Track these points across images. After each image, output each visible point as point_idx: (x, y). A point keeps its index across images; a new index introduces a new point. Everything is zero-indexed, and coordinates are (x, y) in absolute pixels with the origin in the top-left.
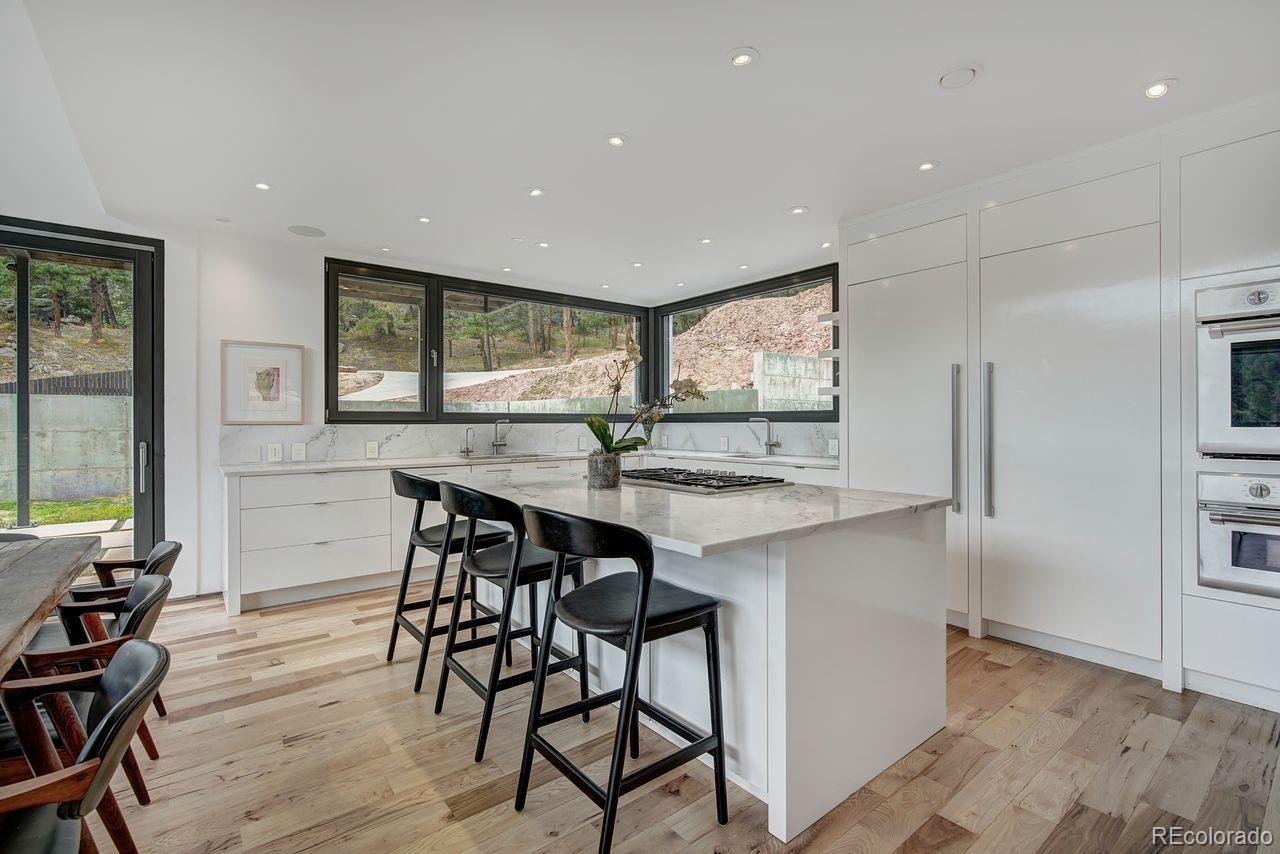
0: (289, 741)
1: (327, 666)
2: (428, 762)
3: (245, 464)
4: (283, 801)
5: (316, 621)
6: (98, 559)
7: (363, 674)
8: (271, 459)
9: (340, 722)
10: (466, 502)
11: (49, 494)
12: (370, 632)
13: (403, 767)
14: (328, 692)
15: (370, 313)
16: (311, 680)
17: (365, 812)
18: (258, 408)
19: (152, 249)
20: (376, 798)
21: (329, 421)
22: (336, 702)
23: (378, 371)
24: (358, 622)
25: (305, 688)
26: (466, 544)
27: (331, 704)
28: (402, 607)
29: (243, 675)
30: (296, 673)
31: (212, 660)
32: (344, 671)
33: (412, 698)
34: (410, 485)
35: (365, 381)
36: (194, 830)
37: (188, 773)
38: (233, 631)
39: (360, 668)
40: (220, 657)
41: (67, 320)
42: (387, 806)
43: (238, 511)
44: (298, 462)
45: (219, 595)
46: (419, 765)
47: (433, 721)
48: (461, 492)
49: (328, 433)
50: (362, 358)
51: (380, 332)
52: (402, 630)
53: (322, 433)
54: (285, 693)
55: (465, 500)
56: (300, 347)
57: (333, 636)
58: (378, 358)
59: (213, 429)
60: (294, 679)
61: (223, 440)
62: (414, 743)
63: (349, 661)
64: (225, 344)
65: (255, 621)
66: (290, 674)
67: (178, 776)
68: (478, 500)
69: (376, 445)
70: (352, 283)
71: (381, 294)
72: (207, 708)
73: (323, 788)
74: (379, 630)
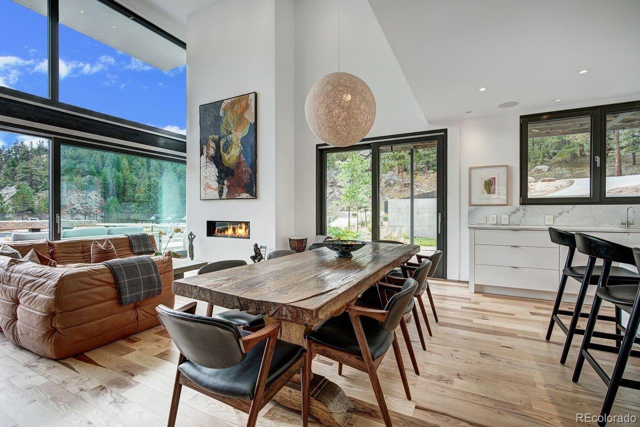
0: (483, 354)
1: (510, 329)
2: (560, 405)
3: (478, 224)
4: (474, 378)
5: (510, 306)
6: (418, 254)
7: (529, 340)
8: (491, 222)
9: (510, 358)
10: (594, 247)
11: (420, 236)
12: (538, 321)
13: (542, 398)
14: (508, 341)
15: (567, 146)
16: (500, 332)
17: (514, 408)
18: (485, 198)
19: (443, 133)
20: (520, 404)
21: (522, 204)
22: (511, 348)
23: (571, 179)
24: (532, 314)
25: (496, 335)
26: (601, 278)
27: (507, 347)
28: (556, 311)
29: (471, 319)
30: (493, 326)
31: (459, 308)
32: (518, 335)
33: (559, 366)
34: (559, 236)
35: (561, 186)
36: (438, 368)
37: (440, 347)
38: (470, 299)
39: (527, 337)
40: (462, 307)
41: (429, 172)
42: (526, 412)
43: (474, 245)
44: (504, 225)
45: (468, 282)
46: (553, 403)
47: (571, 385)
48: (589, 239)
49: (521, 210)
50: (561, 172)
51: (574, 156)
52: (556, 325)
53: (518, 210)
54: (486, 333)
55: (593, 245)
56: (506, 166)
57: (516, 316)
58: (572, 171)
59: (466, 208)
60: (492, 329)
61: (470, 213)
62: (552, 390)
63: (522, 331)
64: (471, 169)
65: (480, 297)
66: (490, 326)
67: (436, 346)
68: (604, 246)
69: (552, 217)
70: (546, 129)
71: (566, 130)
72: (453, 326)
73: (494, 383)
74: (544, 322)
